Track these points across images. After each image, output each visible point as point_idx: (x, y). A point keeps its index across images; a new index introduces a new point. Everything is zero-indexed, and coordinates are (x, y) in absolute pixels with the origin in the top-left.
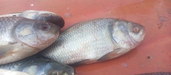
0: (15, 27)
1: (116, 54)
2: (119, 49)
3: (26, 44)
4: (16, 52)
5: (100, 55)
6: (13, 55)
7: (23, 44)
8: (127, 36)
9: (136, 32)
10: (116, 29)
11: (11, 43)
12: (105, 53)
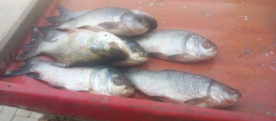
0: (124, 14)
1: (183, 58)
2: (187, 54)
3: (126, 26)
4: (119, 28)
5: (171, 54)
6: (117, 29)
7: (125, 25)
8: (197, 47)
9: (207, 48)
10: (191, 40)
11: (118, 22)
12: (175, 53)
